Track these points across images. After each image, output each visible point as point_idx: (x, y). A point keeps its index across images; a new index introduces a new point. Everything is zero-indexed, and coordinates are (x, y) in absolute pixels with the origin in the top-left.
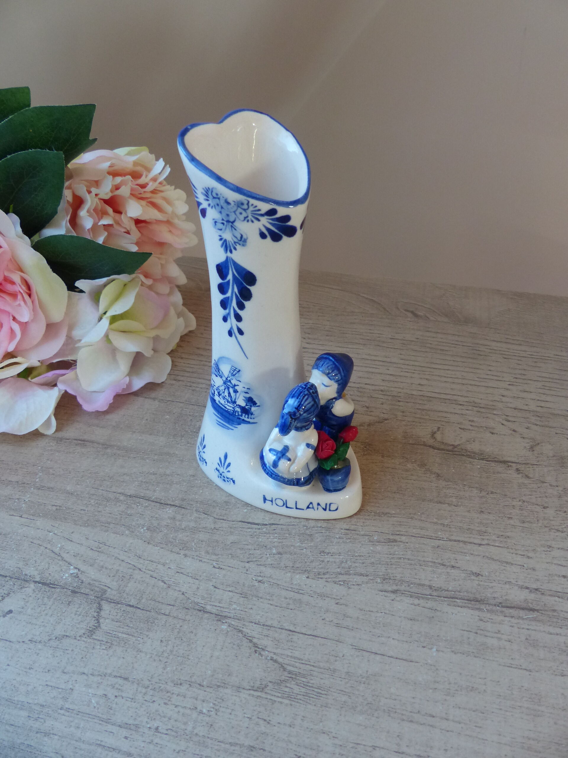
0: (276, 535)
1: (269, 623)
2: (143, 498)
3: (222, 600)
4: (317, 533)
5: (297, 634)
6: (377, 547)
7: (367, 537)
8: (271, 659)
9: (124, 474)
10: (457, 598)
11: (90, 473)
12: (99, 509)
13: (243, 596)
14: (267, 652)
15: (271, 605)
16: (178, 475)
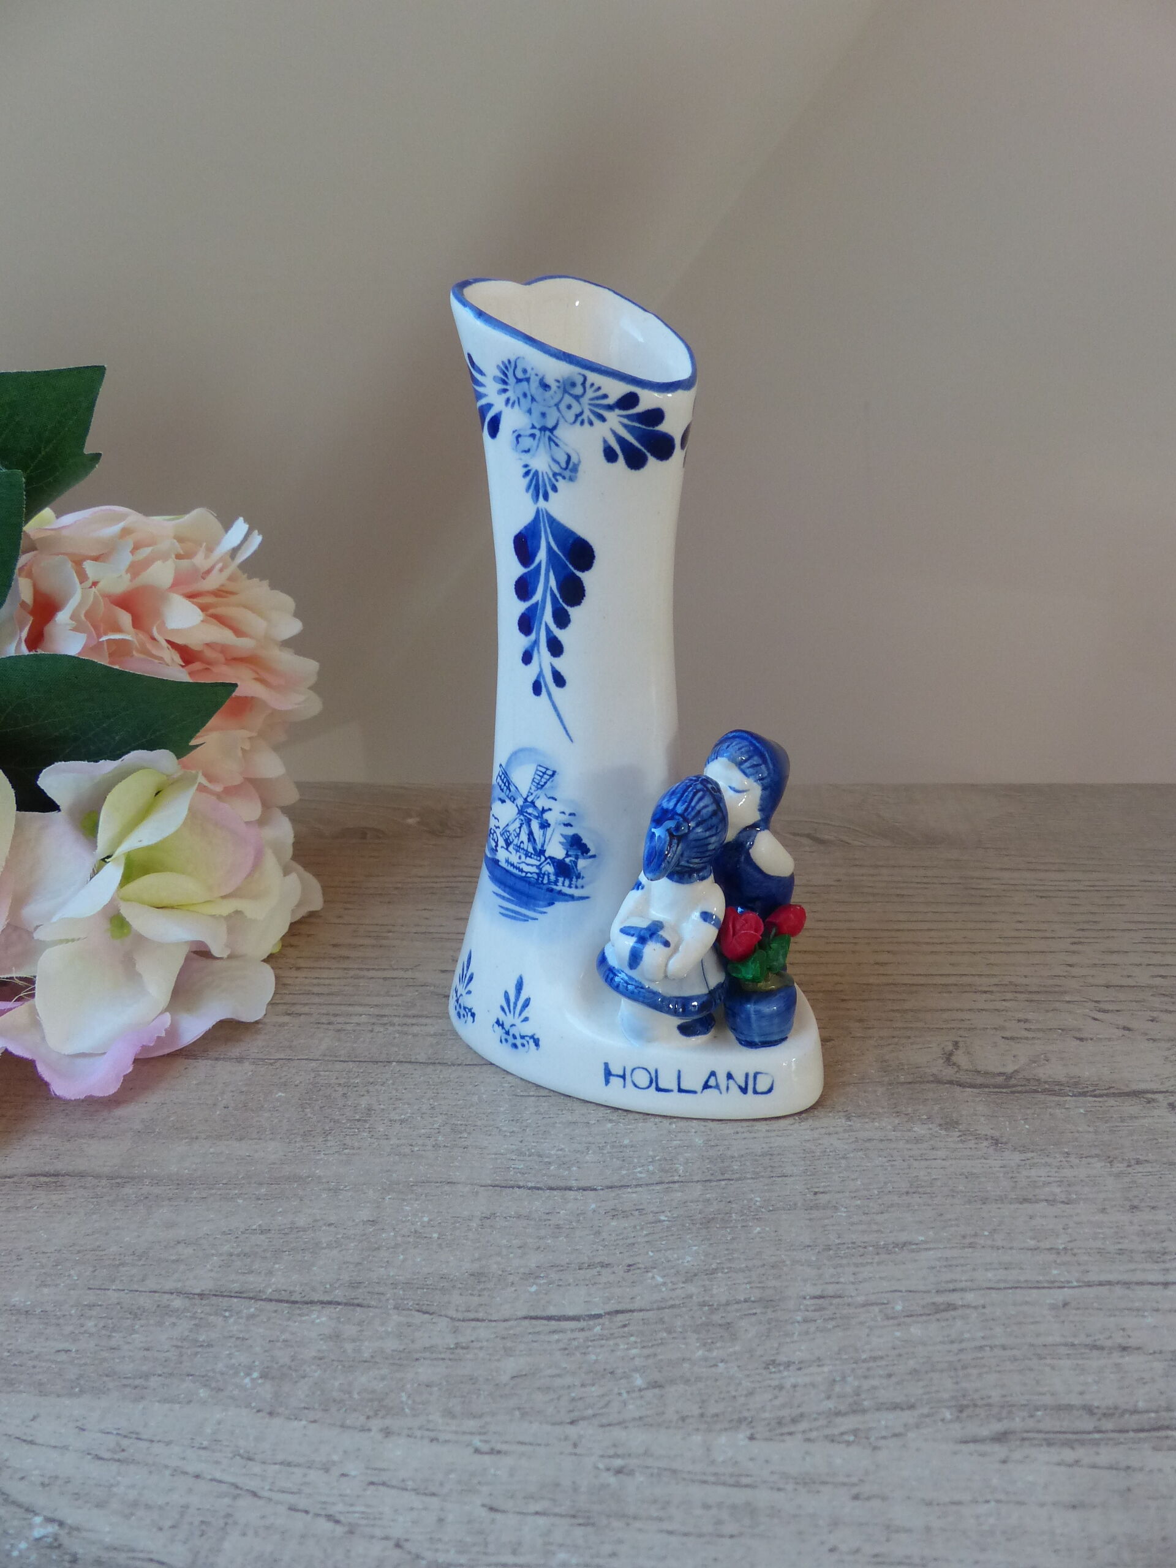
0: (633, 1339)
2: (239, 1295)
3: (519, 1544)
4: (741, 1318)
6: (912, 1330)
7: (876, 1309)
10: (1169, 1428)
11: (79, 1252)
12: (113, 1343)
13: (581, 1521)
15: (670, 1533)
16: (330, 1225)
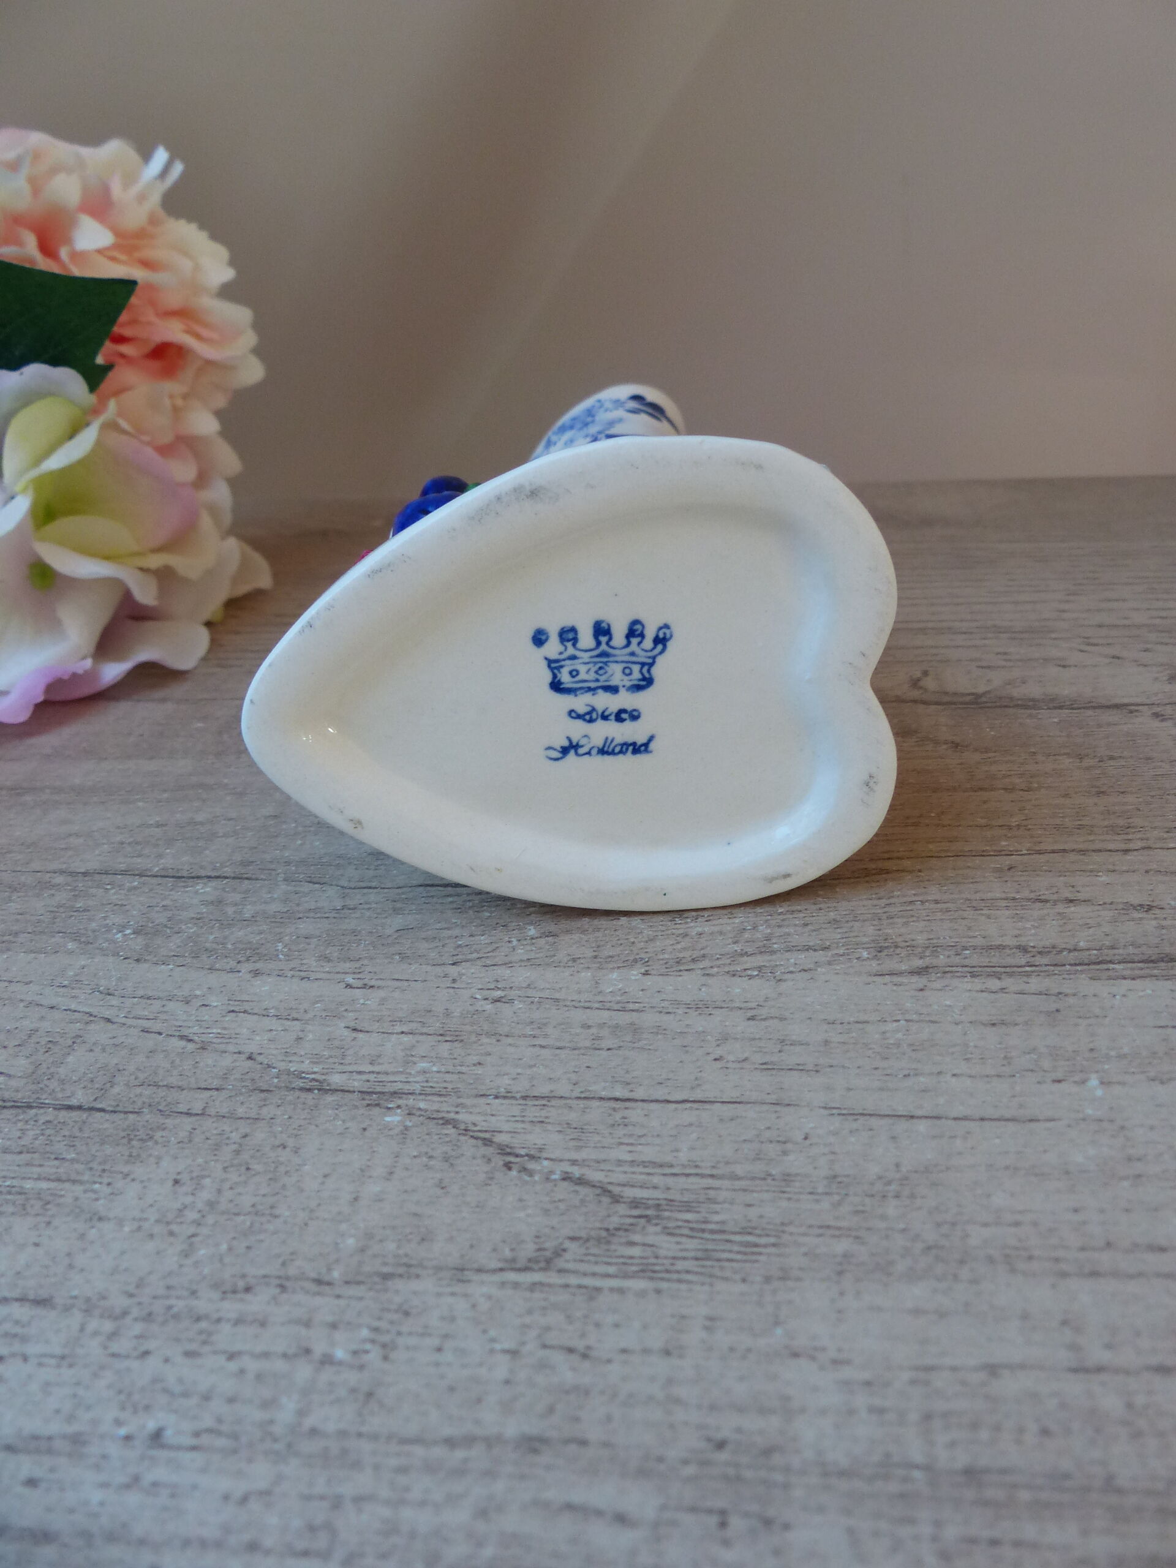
1: (544, 1089)
3: (379, 1056)
5: (640, 1104)
8: (564, 1179)
9: (70, 835)
10: (1111, 962)
14: (546, 1163)
